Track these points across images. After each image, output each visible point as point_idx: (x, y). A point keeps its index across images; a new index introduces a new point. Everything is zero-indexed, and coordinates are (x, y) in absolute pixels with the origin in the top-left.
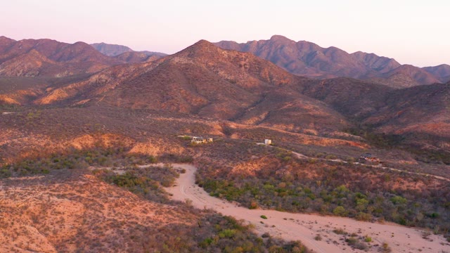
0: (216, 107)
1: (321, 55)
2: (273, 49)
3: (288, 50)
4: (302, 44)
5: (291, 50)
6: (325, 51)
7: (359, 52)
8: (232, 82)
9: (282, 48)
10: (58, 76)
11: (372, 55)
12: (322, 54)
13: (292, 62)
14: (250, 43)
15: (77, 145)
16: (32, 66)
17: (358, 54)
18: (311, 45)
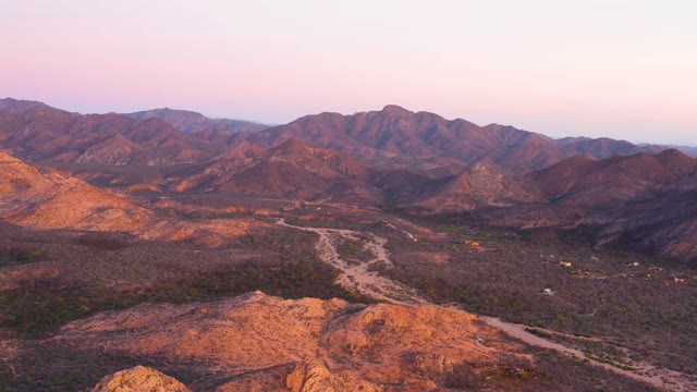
0: (300, 193)
1: (444, 130)
2: (386, 122)
3: (404, 124)
4: (422, 115)
5: (408, 124)
6: (450, 124)
7: (494, 124)
8: (314, 174)
9: (396, 120)
10: (151, 163)
11: (510, 127)
12: (445, 128)
13: (408, 139)
14: (358, 115)
15: (228, 211)
16: (122, 152)
17: (491, 127)
18: (433, 116)
